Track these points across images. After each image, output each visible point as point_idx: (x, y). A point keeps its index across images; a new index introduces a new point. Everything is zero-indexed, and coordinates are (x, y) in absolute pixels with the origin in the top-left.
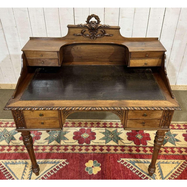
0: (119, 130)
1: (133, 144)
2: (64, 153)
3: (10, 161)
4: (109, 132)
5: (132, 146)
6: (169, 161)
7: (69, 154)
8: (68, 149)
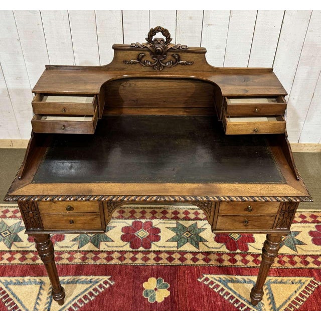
0: (200, 224)
1: (224, 249)
2: (105, 265)
3: (13, 279)
4: (184, 227)
5: (223, 253)
6: (286, 279)
7: (115, 266)
8: (112, 259)
